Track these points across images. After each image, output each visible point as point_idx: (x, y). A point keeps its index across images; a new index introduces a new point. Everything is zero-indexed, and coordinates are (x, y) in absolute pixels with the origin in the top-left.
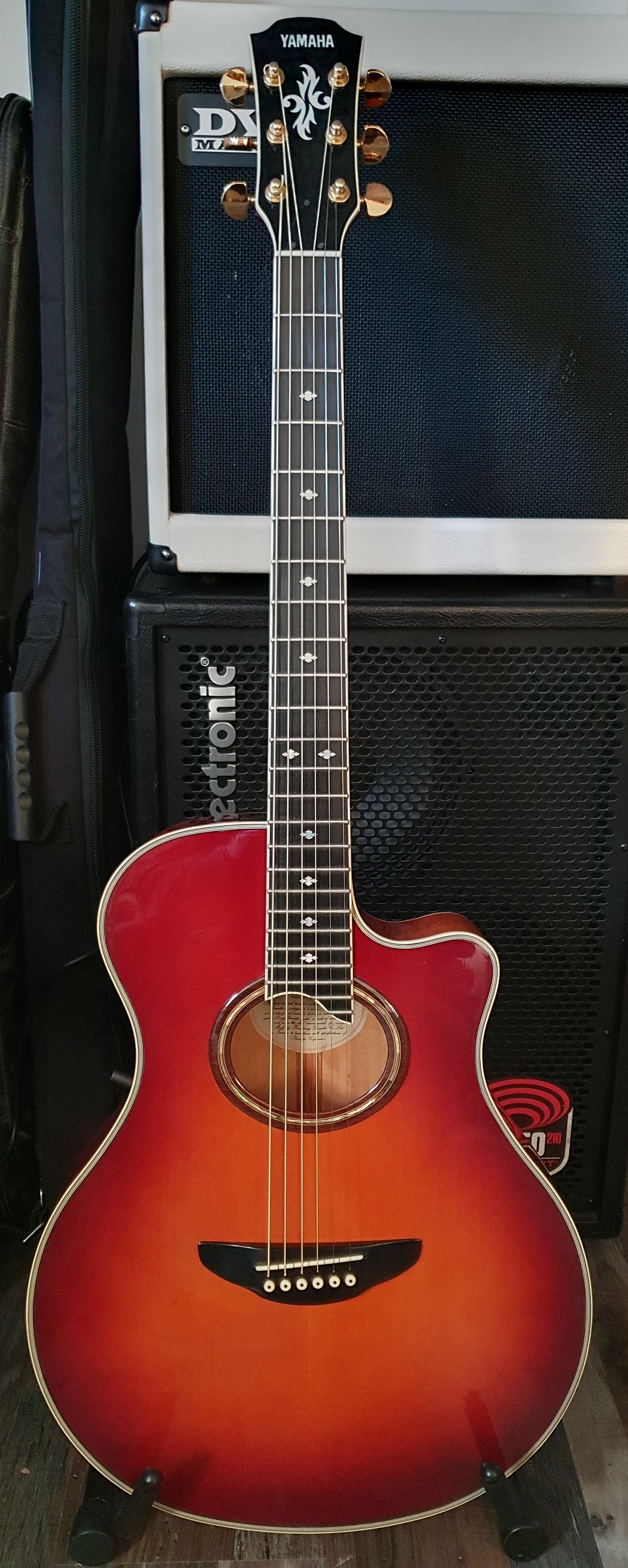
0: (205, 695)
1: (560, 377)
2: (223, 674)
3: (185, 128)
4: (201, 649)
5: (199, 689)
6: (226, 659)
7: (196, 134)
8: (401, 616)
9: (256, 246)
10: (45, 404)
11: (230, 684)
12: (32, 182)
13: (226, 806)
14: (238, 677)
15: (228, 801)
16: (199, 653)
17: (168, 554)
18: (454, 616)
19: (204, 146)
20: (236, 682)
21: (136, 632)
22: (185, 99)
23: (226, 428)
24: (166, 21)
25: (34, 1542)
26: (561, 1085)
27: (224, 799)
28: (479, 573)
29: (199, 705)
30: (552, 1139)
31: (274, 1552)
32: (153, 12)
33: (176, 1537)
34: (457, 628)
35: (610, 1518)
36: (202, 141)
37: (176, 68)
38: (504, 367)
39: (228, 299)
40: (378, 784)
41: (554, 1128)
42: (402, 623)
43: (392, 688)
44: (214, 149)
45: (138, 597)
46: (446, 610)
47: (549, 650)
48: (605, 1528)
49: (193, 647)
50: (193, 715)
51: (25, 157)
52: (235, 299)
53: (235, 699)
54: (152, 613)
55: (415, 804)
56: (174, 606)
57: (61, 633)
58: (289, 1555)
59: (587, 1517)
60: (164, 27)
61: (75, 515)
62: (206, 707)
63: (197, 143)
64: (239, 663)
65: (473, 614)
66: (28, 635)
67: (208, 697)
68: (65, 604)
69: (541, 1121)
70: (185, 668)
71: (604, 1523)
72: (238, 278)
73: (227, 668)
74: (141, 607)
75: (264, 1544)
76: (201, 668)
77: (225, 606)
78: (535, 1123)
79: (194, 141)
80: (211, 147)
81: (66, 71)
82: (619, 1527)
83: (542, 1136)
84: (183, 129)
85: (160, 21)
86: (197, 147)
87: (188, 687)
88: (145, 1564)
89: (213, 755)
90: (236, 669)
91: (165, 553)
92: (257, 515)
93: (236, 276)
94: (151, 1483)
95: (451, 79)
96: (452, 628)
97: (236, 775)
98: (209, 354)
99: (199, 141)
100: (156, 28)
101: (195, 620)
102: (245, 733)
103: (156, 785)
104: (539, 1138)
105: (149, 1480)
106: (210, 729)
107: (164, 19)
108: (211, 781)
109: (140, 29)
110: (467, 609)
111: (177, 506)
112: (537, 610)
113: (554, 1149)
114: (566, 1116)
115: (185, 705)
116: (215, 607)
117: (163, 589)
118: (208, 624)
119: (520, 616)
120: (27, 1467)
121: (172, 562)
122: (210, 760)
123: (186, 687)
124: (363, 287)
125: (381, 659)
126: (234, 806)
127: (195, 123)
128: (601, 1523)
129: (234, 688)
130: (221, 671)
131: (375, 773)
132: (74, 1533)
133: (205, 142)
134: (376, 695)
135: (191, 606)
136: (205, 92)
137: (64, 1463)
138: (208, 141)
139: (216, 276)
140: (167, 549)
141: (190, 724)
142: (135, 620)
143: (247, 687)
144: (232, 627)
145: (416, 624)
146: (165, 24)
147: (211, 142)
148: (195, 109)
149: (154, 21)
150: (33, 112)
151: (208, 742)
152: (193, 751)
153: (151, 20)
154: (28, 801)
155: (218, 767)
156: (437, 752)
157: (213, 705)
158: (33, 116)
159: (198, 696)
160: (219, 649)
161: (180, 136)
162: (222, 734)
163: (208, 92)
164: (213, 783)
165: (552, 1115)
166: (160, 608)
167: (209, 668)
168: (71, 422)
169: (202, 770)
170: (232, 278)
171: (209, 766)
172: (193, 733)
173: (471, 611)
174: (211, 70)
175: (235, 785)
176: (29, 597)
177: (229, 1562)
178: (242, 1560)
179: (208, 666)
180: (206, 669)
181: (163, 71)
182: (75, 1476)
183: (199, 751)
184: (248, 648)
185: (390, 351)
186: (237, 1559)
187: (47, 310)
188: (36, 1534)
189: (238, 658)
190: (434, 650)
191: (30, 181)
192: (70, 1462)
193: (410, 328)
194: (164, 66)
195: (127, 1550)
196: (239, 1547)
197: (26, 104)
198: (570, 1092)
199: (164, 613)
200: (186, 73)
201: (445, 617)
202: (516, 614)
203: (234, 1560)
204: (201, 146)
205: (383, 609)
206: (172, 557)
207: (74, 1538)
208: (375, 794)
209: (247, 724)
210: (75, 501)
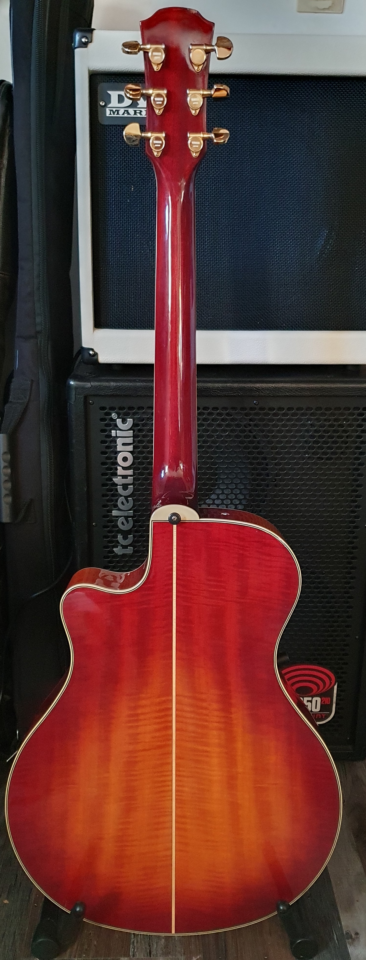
0: (115, 436)
1: (326, 247)
2: (126, 423)
3: (102, 103)
4: (113, 409)
5: (111, 432)
6: (127, 414)
7: (109, 106)
8: (232, 389)
9: (145, 171)
10: (21, 263)
11: (130, 429)
12: (13, 132)
13: (128, 501)
14: (135, 425)
15: (129, 498)
16: (111, 411)
17: (93, 353)
18: (263, 389)
19: (114, 113)
20: (133, 428)
21: (73, 400)
22: (102, 86)
23: (127, 279)
24: (91, 42)
25: (11, 944)
26: (331, 669)
27: (126, 497)
28: (278, 364)
29: (111, 442)
30: (325, 701)
31: (154, 952)
32: (83, 37)
33: (95, 943)
34: (264, 396)
35: (357, 934)
36: (112, 110)
37: (97, 69)
38: (293, 241)
39: (128, 202)
40: (219, 488)
41: (326, 695)
42: (232, 393)
43: (226, 431)
44: (119, 115)
45: (75, 378)
46: (258, 385)
47: (320, 409)
48: (353, 940)
49: (108, 407)
50: (108, 447)
51: (9, 117)
52: (132, 202)
53: (132, 438)
54: (83, 388)
55: (240, 500)
56: (97, 384)
57: (29, 400)
58: (163, 954)
59: (343, 933)
60: (90, 45)
61: (38, 328)
62: (116, 442)
63: (109, 111)
64: (135, 417)
65: (274, 388)
66: (10, 400)
67: (117, 437)
68: (32, 381)
69: (318, 690)
70: (102, 420)
71: (353, 937)
72: (134, 190)
73: (128, 420)
74: (77, 384)
75: (148, 948)
76: (112, 420)
77: (127, 384)
78: (314, 692)
79: (108, 110)
80: (118, 114)
81: (33, 68)
82: (362, 939)
83: (319, 699)
84: (101, 103)
85: (87, 41)
86: (109, 113)
87: (104, 431)
88: (76, 959)
89: (120, 471)
90: (133, 420)
91: (91, 352)
92: (146, 329)
93: (133, 189)
94: (79, 910)
95: (260, 73)
96: (262, 396)
97: (133, 483)
98: (117, 235)
99: (111, 110)
100: (85, 46)
101: (108, 392)
102: (138, 458)
103: (86, 489)
104: (316, 701)
105: (78, 909)
106: (118, 455)
107: (90, 41)
108: (119, 486)
109: (76, 46)
110: (271, 385)
111: (98, 324)
112: (313, 386)
113: (325, 707)
114: (333, 688)
115: (103, 442)
116: (121, 385)
117: (90, 373)
118: (116, 394)
119: (302, 389)
120: (7, 899)
121: (95, 357)
122: (118, 474)
123: (103, 431)
124: (208, 195)
125: (220, 414)
126: (132, 501)
127: (108, 99)
128: (351, 937)
129: (132, 431)
130: (124, 421)
131: (217, 482)
132: (35, 939)
133: (114, 111)
134: (217, 435)
135: (107, 384)
136: (114, 82)
137: (29, 897)
138: (116, 110)
139: (121, 189)
140: (92, 350)
141: (106, 453)
142: (74, 393)
143: (139, 430)
144: (130, 396)
145: (240, 394)
146: (90, 44)
147: (118, 111)
148: (109, 92)
149: (84, 42)
150: (14, 91)
151: (117, 464)
152: (108, 469)
153: (82, 41)
154: (9, 499)
155: (122, 478)
156: (254, 469)
157: (119, 441)
158: (14, 93)
159: (111, 436)
160: (123, 408)
161: (99, 108)
162: (125, 459)
163: (116, 82)
164: (120, 488)
165: (324, 688)
166: (88, 385)
167: (117, 420)
168: (36, 273)
169: (113, 480)
170: (130, 190)
171: (117, 478)
172: (107, 458)
173: (273, 386)
174: (118, 70)
175: (132, 489)
176: (11, 376)
177: (127, 958)
178: (135, 958)
179: (117, 419)
180: (115, 420)
181: (89, 71)
182: (35, 905)
183: (111, 469)
184: (140, 408)
185: (225, 232)
186: (131, 957)
187: (22, 207)
188: (12, 940)
189: (134, 414)
190: (252, 409)
191: (12, 131)
192: (33, 897)
193: (237, 218)
194: (90, 67)
195: (65, 951)
196: (133, 950)
197: (9, 86)
198: (336, 673)
199: (90, 388)
200: (103, 71)
201: (258, 389)
202: (300, 388)
203: (130, 957)
204: (112, 113)
205: (220, 385)
206: (95, 355)
207: (34, 943)
208: (216, 494)
209: (139, 452)
210: (38, 320)
